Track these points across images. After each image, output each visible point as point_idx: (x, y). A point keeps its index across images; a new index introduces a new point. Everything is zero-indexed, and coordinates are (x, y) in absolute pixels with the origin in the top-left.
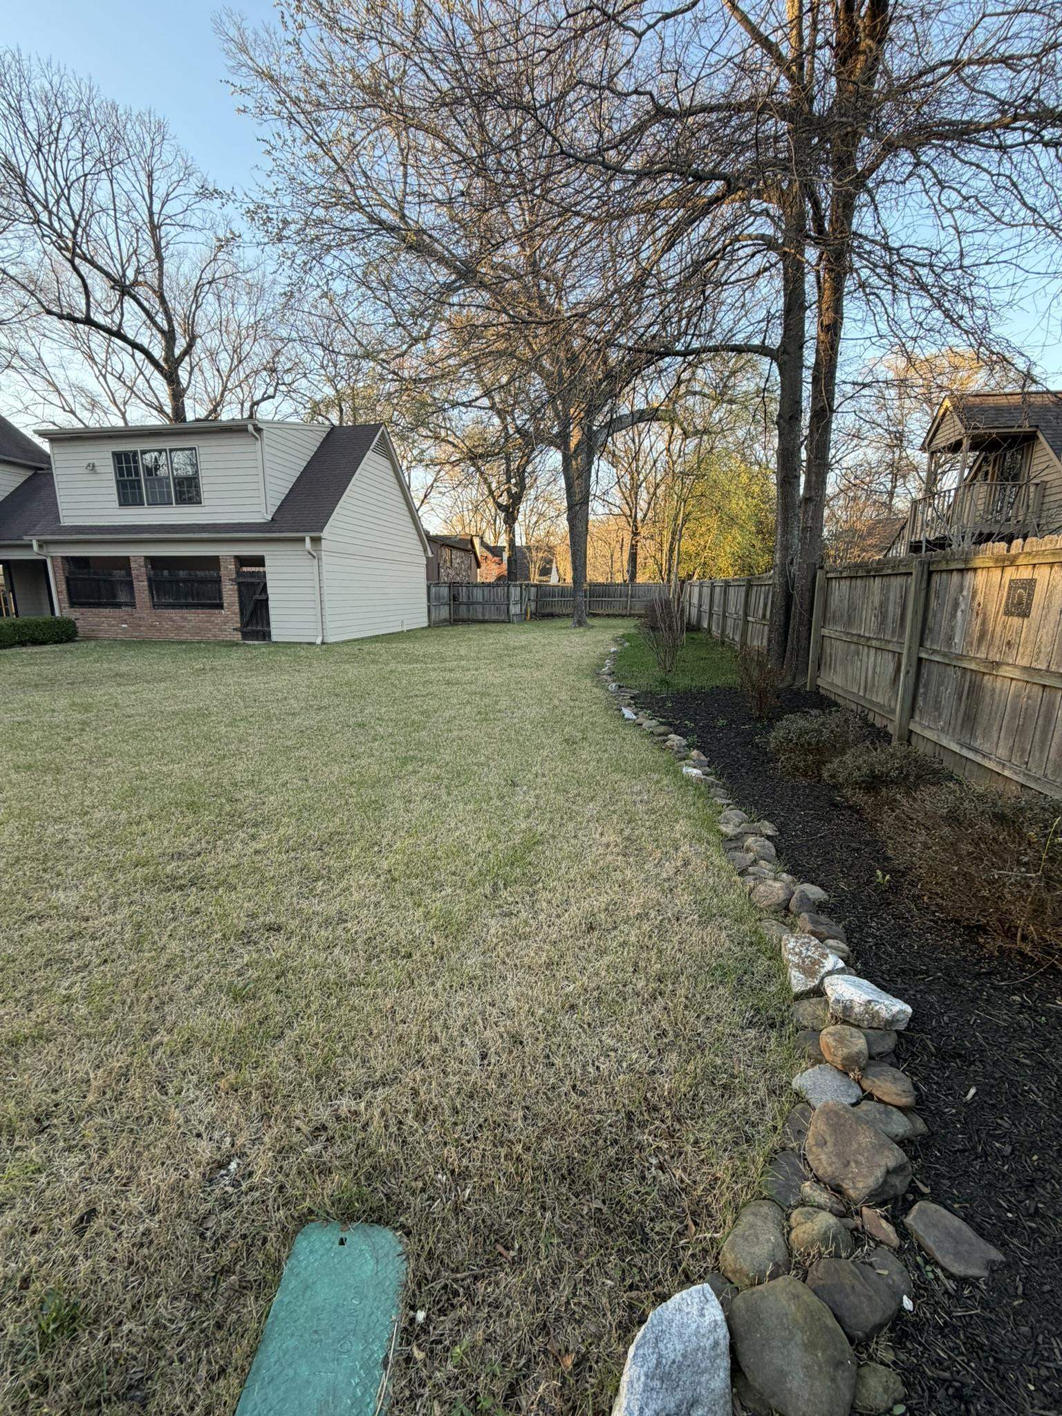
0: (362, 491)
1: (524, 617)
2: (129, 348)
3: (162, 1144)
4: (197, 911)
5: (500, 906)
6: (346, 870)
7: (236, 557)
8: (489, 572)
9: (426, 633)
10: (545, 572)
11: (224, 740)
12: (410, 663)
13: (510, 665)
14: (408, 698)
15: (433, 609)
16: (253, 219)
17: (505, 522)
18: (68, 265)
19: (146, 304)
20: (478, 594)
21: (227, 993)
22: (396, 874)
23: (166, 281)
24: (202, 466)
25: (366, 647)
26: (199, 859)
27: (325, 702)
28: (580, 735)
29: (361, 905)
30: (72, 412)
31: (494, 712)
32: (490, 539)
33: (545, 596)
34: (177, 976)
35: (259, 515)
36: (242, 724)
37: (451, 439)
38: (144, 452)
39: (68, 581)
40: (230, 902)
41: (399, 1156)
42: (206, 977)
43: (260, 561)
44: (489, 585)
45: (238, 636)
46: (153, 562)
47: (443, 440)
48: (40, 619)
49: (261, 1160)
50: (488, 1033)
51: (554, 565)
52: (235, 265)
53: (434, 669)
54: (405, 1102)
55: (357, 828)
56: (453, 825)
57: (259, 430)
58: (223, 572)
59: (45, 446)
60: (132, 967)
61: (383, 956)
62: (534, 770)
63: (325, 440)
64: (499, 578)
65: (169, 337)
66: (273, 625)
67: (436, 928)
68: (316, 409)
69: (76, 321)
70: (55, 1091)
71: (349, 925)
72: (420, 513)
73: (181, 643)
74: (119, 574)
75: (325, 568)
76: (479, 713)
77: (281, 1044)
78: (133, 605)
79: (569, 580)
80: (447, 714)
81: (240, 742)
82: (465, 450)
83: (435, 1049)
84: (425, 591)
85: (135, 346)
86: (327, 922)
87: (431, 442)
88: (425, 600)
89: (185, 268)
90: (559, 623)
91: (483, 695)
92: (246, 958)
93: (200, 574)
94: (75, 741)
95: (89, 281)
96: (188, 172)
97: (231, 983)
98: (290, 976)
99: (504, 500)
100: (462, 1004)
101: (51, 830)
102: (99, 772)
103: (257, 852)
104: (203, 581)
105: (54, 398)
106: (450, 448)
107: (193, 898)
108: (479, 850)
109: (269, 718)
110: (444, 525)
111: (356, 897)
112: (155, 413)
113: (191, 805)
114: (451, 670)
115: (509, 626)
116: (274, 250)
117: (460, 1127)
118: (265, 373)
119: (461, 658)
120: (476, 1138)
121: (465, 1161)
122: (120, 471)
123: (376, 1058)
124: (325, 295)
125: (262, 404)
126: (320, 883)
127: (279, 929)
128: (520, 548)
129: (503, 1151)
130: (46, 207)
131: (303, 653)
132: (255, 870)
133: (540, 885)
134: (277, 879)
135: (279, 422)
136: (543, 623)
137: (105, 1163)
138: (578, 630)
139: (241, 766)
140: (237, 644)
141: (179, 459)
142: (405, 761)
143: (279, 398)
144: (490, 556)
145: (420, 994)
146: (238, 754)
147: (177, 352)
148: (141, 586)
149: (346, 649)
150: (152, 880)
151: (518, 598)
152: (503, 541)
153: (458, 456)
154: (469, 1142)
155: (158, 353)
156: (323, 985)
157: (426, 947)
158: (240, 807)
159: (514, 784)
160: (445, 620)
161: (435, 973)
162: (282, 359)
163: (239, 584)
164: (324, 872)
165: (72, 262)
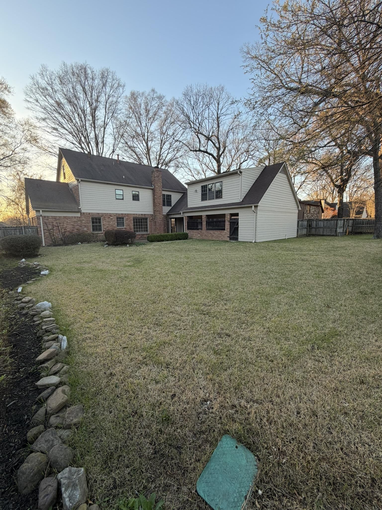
0: (274, 188)
1: (344, 234)
2: (208, 155)
3: (192, 386)
4: (208, 323)
5: (314, 356)
6: (253, 323)
7: (231, 214)
8: (328, 214)
9: (295, 239)
10: (359, 212)
11: (221, 272)
12: (287, 251)
13: (334, 255)
14: (284, 264)
15: (299, 230)
16: (246, 105)
17: (338, 193)
18: (196, 136)
19: (214, 141)
20: (321, 224)
21: (213, 350)
22: (271, 330)
23: (220, 133)
24: (223, 186)
25: (270, 244)
26: (210, 307)
27: (253, 263)
28: (369, 291)
29: (256, 337)
30: (193, 176)
31: (323, 274)
32: (330, 200)
33: (358, 224)
34: (200, 340)
35: (238, 200)
36: (226, 267)
37: (314, 162)
38: (209, 185)
39: (188, 222)
40: (217, 323)
41: (259, 431)
42: (208, 343)
43: (237, 215)
44: (327, 220)
45: (228, 239)
46: (208, 216)
47: (310, 163)
48: (181, 233)
49: (216, 406)
50: (301, 404)
51: (365, 210)
52: (239, 121)
53: (297, 254)
54: (264, 413)
55: (259, 309)
56: (297, 317)
57: (241, 172)
58: (226, 219)
59: (186, 186)
60: (191, 333)
61: (262, 358)
62: (340, 303)
63: (262, 171)
64: (333, 217)
65: (219, 149)
66: (239, 235)
67: (284, 355)
68: (261, 161)
69: (196, 151)
70: (171, 359)
71: (252, 342)
72: (297, 193)
73: (213, 240)
74: (199, 220)
75: (258, 216)
76: (316, 274)
77: (226, 373)
78: (202, 229)
79: (373, 216)
80: (300, 273)
81: (225, 273)
82: (320, 165)
83: (278, 400)
84: (297, 223)
85: (210, 154)
86: (244, 339)
87: (304, 165)
88: (296, 227)
89: (225, 128)
90: (365, 236)
91: (318, 266)
92: (219, 342)
93: (220, 219)
94: (185, 267)
95: (201, 139)
96: (229, 98)
97: (214, 348)
98: (231, 352)
99: (339, 183)
100: (291, 388)
101: (177, 290)
102: (189, 276)
103: (226, 309)
104: (220, 222)
105: (190, 173)
106: (314, 165)
107: (207, 318)
108: (308, 330)
109: (234, 266)
110: (308, 196)
111: (255, 333)
112: (213, 172)
113: (210, 290)
114: (305, 255)
115: (337, 238)
116: (252, 113)
117: (284, 434)
118: (245, 153)
119: (310, 250)
120: (290, 443)
121: (284, 448)
122: (202, 191)
123: (255, 392)
124: (267, 121)
125: (243, 163)
126: (244, 325)
127: (229, 336)
128: (346, 203)
129: (302, 455)
130: (193, 123)
131: (248, 245)
132: (225, 315)
133: (336, 354)
134: (231, 320)
135: (248, 168)
136: (354, 237)
137: (179, 383)
138: (376, 240)
139: (224, 281)
140: (228, 242)
141: (218, 185)
142: (280, 289)
143: (248, 160)
144: (329, 207)
145: (274, 377)
146: (224, 277)
147: (220, 153)
148: (204, 223)
149: (263, 245)
150: (197, 310)
151: (342, 225)
152: (337, 200)
153: (317, 168)
154: (287, 442)
155: (215, 155)
156: (241, 359)
157: (279, 361)
158: (223, 294)
159: (328, 307)
160: (304, 235)
161: (281, 372)
162: (251, 147)
163: (230, 222)
164: (246, 322)
165: (197, 135)
